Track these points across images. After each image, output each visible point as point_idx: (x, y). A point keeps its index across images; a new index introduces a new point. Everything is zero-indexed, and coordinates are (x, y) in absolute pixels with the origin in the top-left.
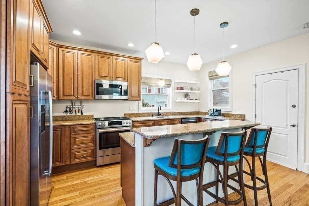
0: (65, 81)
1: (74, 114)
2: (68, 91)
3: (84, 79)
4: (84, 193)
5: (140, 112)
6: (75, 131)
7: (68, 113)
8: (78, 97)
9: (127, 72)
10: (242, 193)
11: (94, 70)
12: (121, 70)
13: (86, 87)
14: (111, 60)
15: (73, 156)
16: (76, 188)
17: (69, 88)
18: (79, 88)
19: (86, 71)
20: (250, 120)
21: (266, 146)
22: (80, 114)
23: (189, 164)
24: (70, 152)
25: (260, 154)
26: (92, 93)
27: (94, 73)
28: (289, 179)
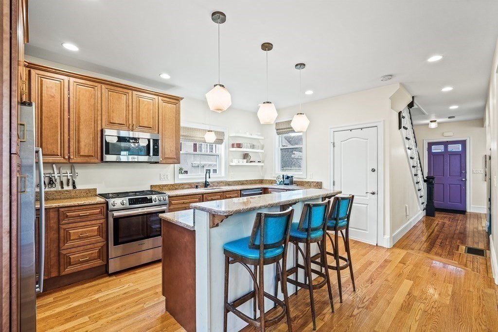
0: (44, 130)
1: (58, 188)
2: (50, 147)
3: (81, 127)
4: (97, 316)
5: (177, 182)
6: (67, 216)
7: (47, 187)
8: (69, 158)
9: (157, 118)
10: (326, 275)
11: (100, 113)
12: (148, 114)
13: (86, 141)
14: (130, 97)
15: (64, 261)
16: (80, 311)
17: (51, 141)
18: (71, 143)
19: (86, 113)
20: (328, 189)
21: (348, 217)
22: (71, 188)
23: (273, 242)
24: (59, 254)
25: (342, 228)
26: (96, 152)
27: (99, 118)
28: (371, 256)
